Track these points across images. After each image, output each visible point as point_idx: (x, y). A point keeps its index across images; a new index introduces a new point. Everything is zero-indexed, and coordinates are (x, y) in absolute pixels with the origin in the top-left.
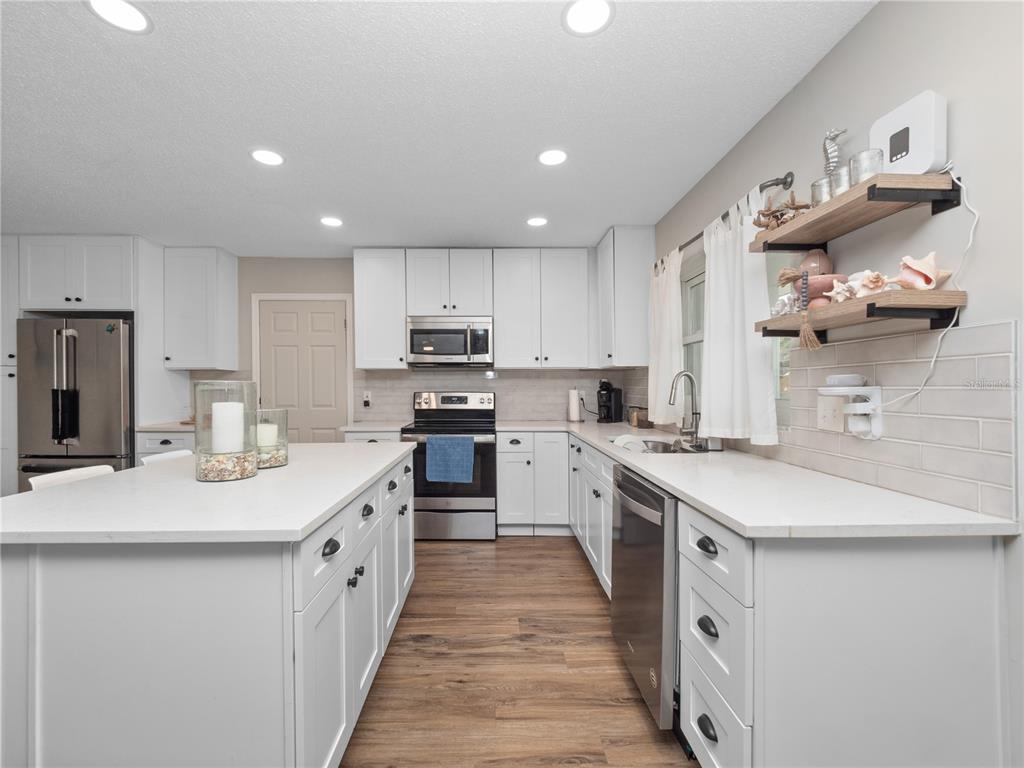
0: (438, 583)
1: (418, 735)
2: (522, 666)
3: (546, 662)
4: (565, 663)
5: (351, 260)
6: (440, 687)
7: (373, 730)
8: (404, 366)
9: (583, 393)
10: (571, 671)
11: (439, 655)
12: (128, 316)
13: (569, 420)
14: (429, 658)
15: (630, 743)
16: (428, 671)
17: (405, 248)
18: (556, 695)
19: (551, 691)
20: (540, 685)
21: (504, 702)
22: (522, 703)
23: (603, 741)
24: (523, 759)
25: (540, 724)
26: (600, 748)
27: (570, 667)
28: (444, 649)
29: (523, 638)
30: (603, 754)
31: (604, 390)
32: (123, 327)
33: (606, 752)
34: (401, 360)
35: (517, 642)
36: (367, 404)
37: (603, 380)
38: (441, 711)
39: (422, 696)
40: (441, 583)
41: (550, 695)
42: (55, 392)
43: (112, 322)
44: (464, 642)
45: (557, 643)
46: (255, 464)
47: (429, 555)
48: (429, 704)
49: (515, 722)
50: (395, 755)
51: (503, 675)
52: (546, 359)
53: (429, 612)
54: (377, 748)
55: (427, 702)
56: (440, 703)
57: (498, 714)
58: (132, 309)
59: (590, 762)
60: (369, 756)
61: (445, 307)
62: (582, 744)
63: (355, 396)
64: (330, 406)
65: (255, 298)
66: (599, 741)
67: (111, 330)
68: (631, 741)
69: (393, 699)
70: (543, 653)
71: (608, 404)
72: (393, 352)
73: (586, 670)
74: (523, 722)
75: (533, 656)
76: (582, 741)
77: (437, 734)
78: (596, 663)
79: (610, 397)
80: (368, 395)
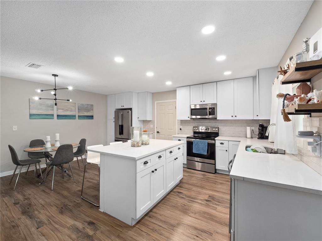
0: (191, 181)
1: (169, 212)
2: (203, 207)
3: (210, 208)
4: (216, 210)
5: (176, 90)
6: (179, 204)
7: (160, 207)
8: (189, 119)
9: (253, 128)
10: (216, 213)
11: (182, 198)
12: (131, 109)
13: (246, 137)
14: (180, 197)
15: (222, 235)
16: (178, 200)
17: (190, 86)
18: (208, 216)
19: (207, 215)
20: (205, 213)
21: (193, 213)
22: (197, 215)
23: (214, 231)
24: (190, 226)
25: (199, 221)
26: (213, 232)
27: (217, 212)
28: (184, 197)
29: (207, 201)
30: (212, 234)
31: (260, 127)
32: (130, 112)
33: (214, 234)
34: (189, 117)
35: (205, 201)
36: (181, 129)
37: (260, 124)
38: (176, 209)
39: (174, 205)
40: (192, 181)
41: (206, 216)
42: (120, 125)
43: (128, 111)
44: (190, 197)
45: (217, 205)
46: (141, 144)
47: (193, 174)
48: (175, 207)
49: (193, 218)
50: (162, 213)
51: (196, 207)
52: (236, 116)
53: (185, 187)
54: (160, 211)
55: (174, 206)
56: (177, 208)
57: (189, 215)
58: (132, 107)
59: (207, 234)
60: (157, 212)
61: (201, 101)
62: (208, 229)
63: (178, 127)
64: (172, 129)
65: (156, 102)
66: (213, 231)
67: (128, 112)
68: (223, 235)
69: (167, 203)
70: (211, 206)
71: (262, 132)
72: (186, 115)
73: (221, 214)
74: (195, 219)
75: (207, 206)
76: (209, 229)
77: (173, 213)
78: (226, 214)
79: (263, 129)
80: (181, 127)
